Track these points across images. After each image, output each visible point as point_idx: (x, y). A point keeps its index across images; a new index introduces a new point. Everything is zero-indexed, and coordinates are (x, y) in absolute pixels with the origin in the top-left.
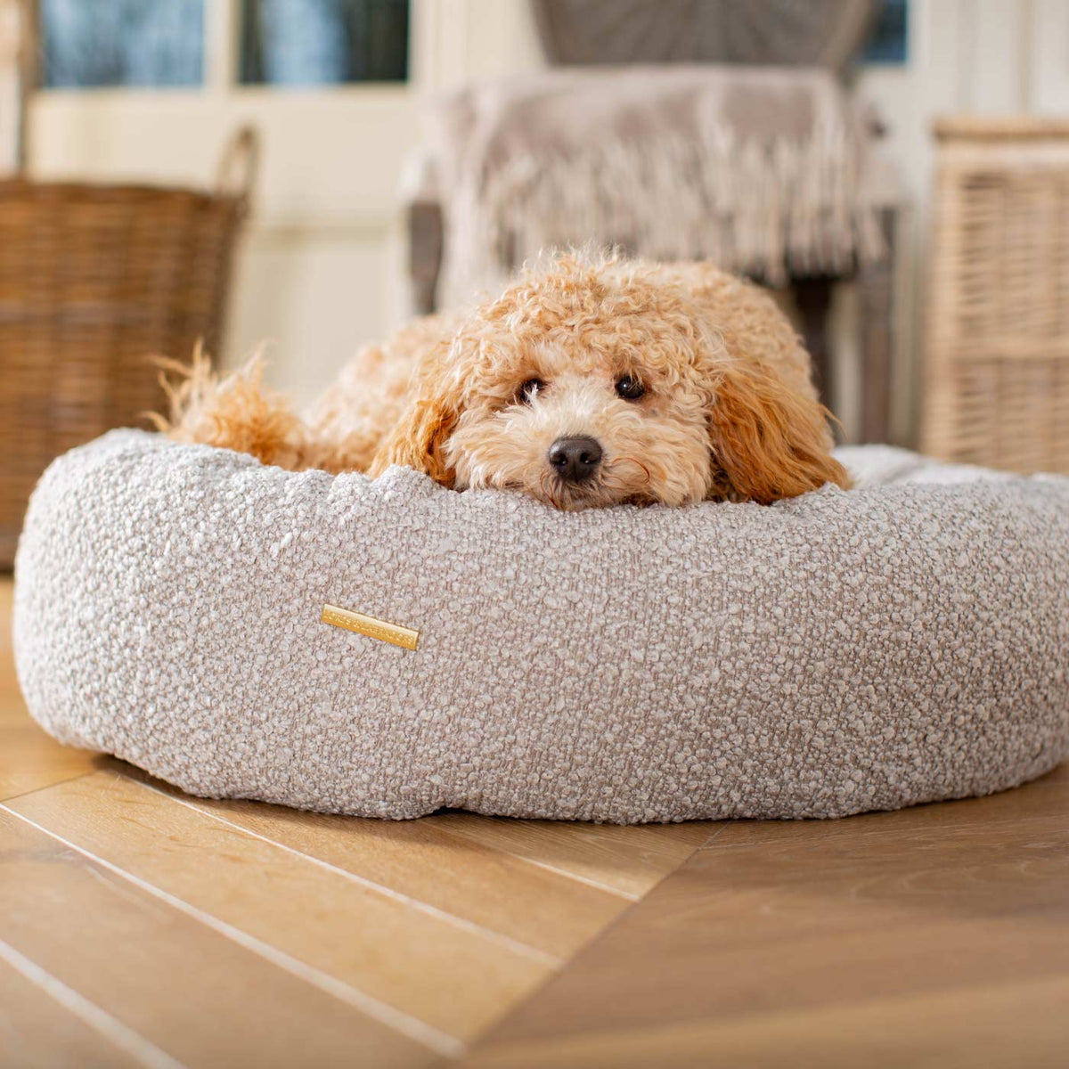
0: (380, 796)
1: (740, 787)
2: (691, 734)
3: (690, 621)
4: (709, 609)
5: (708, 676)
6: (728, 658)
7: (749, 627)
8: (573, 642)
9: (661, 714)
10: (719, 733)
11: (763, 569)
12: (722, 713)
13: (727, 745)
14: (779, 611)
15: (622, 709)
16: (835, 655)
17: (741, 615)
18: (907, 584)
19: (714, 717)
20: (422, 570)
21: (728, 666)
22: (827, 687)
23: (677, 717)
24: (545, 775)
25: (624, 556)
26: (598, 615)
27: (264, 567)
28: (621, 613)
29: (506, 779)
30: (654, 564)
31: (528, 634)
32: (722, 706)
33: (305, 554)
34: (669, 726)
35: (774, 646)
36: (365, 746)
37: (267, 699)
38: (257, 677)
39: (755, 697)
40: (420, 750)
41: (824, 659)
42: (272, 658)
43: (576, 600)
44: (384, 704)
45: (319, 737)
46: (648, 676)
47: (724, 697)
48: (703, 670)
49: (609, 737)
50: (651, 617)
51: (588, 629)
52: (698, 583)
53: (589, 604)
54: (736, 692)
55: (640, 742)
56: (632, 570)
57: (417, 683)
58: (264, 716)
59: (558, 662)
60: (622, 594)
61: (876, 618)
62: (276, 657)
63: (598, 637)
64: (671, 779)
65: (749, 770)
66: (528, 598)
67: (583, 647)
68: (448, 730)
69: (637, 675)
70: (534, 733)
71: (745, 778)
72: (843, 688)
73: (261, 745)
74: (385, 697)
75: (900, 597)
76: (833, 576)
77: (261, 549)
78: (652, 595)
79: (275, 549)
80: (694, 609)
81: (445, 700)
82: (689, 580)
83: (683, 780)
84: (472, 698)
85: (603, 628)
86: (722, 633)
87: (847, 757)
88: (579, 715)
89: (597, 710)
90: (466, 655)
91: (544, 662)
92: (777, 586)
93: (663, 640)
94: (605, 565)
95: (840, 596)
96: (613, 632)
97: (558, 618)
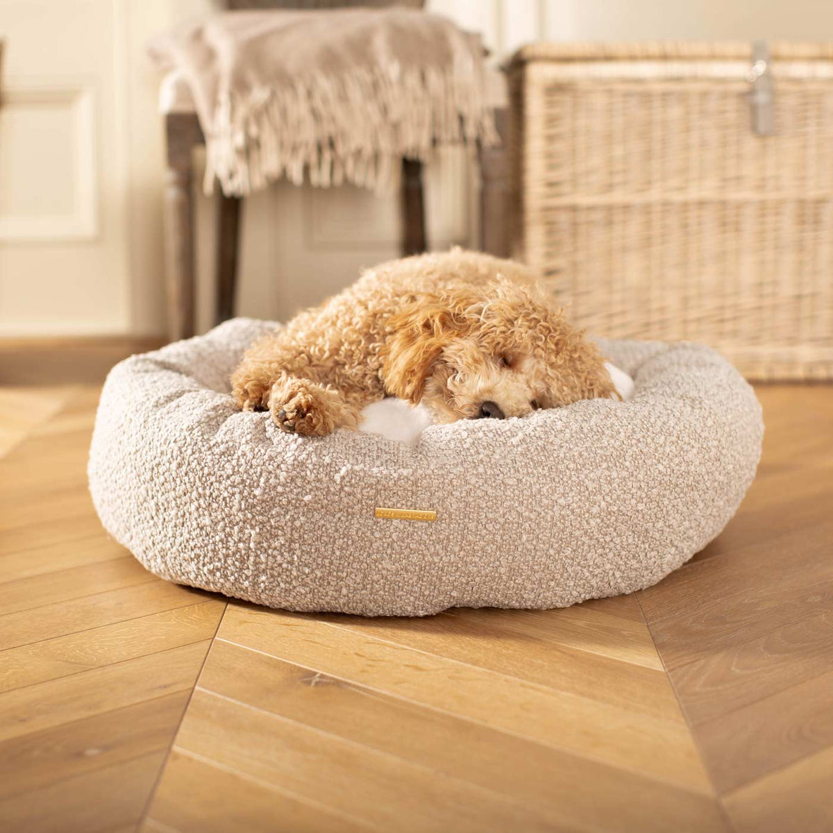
0: (420, 608)
1: (618, 569)
2: (593, 542)
3: (583, 476)
4: (591, 468)
5: (599, 506)
6: (607, 495)
7: (614, 475)
8: (525, 502)
9: (577, 533)
10: (608, 539)
11: (612, 441)
12: (608, 527)
13: (612, 545)
14: (627, 464)
15: (557, 534)
16: (660, 484)
17: (608, 468)
18: (686, 439)
19: (604, 530)
20: (433, 476)
21: (608, 499)
22: (658, 503)
23: (586, 533)
24: (517, 581)
25: (537, 449)
26: (535, 484)
27: (332, 489)
28: (547, 480)
29: (494, 587)
30: (555, 450)
31: (500, 502)
32: (608, 522)
33: (358, 478)
34: (583, 539)
35: (630, 484)
36: (411, 581)
37: (346, 564)
38: (338, 553)
39: (624, 515)
40: (444, 578)
41: (656, 487)
42: (345, 540)
43: (521, 478)
44: (420, 556)
45: (382, 581)
46: (569, 512)
47: (609, 517)
48: (595, 503)
49: (552, 552)
50: (562, 479)
51: (532, 492)
52: (581, 455)
53: (528, 478)
54: (614, 512)
55: (568, 552)
56: (545, 456)
57: (439, 541)
58: (345, 574)
59: (520, 515)
60: (543, 469)
61: (677, 460)
62: (348, 539)
63: (538, 496)
64: (585, 570)
65: (623, 557)
66: (495, 482)
67: (531, 503)
68: (460, 565)
69: (563, 513)
70: (510, 558)
71: (621, 562)
72: (666, 502)
73: (344, 591)
74: (420, 552)
75: (686, 447)
76: (649, 440)
77: (327, 478)
78: (559, 467)
79: (337, 477)
80: (583, 469)
81: (457, 549)
82: (576, 454)
83: (591, 569)
84: (473, 545)
85: (539, 491)
86: (601, 480)
87: (668, 541)
88: (534, 543)
89: (544, 538)
90: (467, 520)
91: (512, 517)
92: (622, 450)
93: (571, 490)
94: (529, 456)
95: (656, 450)
96: (545, 491)
97: (514, 490)
